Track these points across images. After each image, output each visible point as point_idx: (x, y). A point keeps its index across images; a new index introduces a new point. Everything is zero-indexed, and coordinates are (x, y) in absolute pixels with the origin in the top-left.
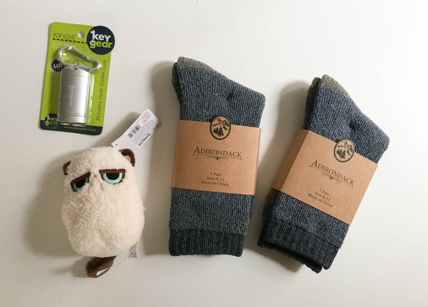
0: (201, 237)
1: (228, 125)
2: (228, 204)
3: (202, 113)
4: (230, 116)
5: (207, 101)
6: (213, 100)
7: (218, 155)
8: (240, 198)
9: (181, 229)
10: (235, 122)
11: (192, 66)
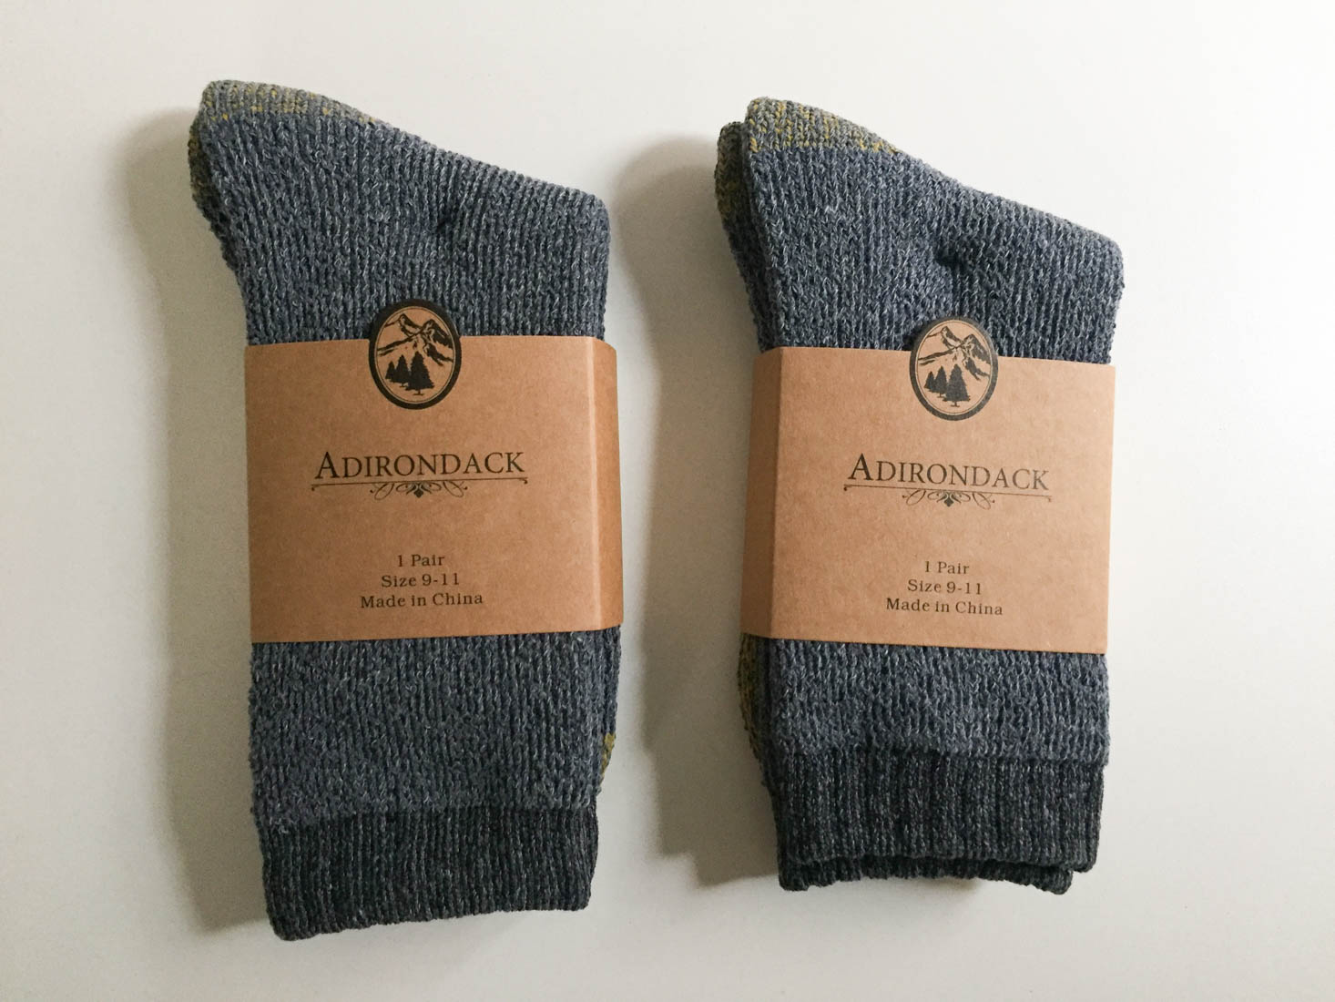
0: (393, 845)
1: (446, 342)
2: (489, 687)
3: (328, 304)
4: (450, 300)
5: (342, 248)
6: (371, 241)
7: (421, 473)
8: (542, 651)
9: (300, 822)
10: (477, 323)
11: (260, 109)
